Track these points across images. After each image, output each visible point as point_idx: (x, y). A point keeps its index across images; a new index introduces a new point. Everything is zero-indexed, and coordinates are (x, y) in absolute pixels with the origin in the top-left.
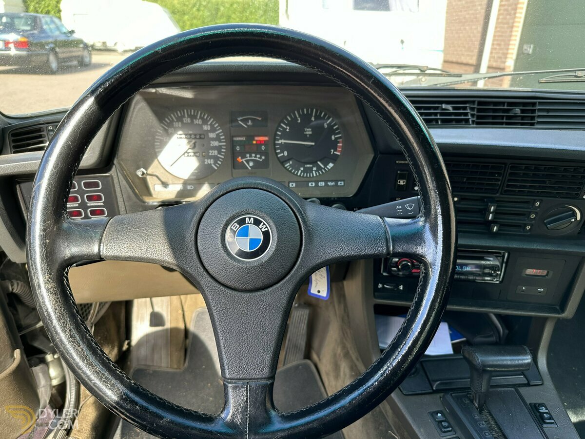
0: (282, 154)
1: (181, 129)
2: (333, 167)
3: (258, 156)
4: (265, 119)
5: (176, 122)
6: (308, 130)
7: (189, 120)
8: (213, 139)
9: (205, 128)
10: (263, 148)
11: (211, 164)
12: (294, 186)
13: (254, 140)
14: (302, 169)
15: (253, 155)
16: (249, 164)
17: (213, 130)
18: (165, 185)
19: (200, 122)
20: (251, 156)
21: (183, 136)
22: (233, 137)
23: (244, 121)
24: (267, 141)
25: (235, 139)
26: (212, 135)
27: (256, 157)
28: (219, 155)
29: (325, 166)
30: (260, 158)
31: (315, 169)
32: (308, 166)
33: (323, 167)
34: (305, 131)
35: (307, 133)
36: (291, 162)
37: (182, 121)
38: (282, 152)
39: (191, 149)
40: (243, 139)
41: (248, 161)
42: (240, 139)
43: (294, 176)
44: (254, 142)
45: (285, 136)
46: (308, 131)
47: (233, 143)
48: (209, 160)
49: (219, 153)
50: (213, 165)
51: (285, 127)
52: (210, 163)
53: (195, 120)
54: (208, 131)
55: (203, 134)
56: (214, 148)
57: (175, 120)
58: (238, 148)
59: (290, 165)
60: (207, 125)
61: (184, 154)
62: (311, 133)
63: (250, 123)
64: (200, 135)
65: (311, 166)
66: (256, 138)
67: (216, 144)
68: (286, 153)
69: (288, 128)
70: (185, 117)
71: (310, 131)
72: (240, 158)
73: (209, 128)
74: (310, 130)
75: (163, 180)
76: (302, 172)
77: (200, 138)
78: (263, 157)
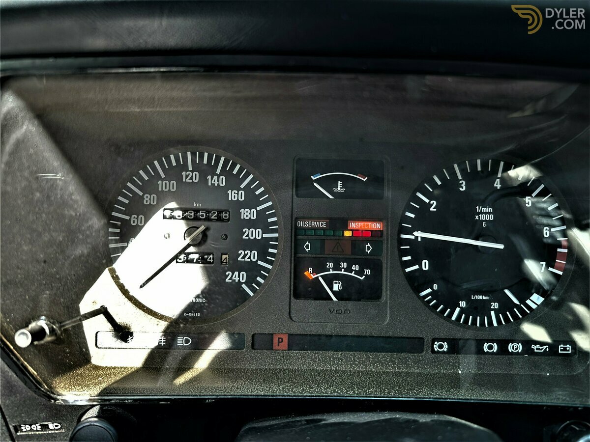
0: (417, 267)
1: (173, 196)
2: (542, 303)
3: (356, 267)
4: (377, 180)
5: (163, 180)
6: (484, 210)
7: (196, 177)
8: (251, 224)
9: (233, 195)
10: (368, 248)
11: (240, 283)
12: (445, 349)
13: (346, 228)
14: (463, 304)
15: (344, 265)
16: (331, 288)
17: (252, 201)
18: (123, 333)
19: (222, 181)
20: (337, 267)
21: (179, 213)
22: (297, 219)
23: (328, 183)
24: (381, 232)
25: (301, 224)
26: (247, 214)
27: (349, 269)
28: (259, 262)
29: (523, 300)
30: (360, 273)
31: (495, 305)
32: (479, 297)
33: (516, 301)
34: (478, 214)
35: (483, 217)
36: (435, 287)
37: (179, 179)
38: (417, 261)
39: (194, 245)
40: (322, 224)
41: (330, 280)
42: (314, 224)
43: (442, 320)
44: (348, 234)
45: (425, 221)
46: (486, 213)
47: (296, 235)
48: (236, 273)
49: (263, 256)
50: (244, 286)
51: (427, 201)
52: (237, 279)
53: (209, 177)
54: (240, 205)
55: (226, 211)
56: (251, 244)
57: (163, 176)
58: (307, 247)
59: (433, 294)
60: (239, 189)
61: (176, 257)
62: (491, 217)
63: (339, 188)
64: (220, 212)
65: (487, 298)
66: (353, 225)
67: (255, 234)
68: (426, 265)
69: (434, 203)
70: (187, 170)
71: (489, 213)
72: (311, 269)
73: (241, 196)
74: (491, 210)
75: (119, 320)
76: (462, 311)
77: (219, 219)
78: (368, 272)
